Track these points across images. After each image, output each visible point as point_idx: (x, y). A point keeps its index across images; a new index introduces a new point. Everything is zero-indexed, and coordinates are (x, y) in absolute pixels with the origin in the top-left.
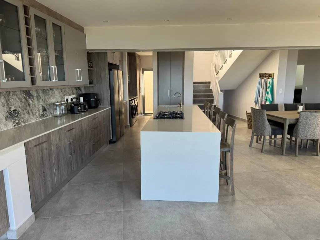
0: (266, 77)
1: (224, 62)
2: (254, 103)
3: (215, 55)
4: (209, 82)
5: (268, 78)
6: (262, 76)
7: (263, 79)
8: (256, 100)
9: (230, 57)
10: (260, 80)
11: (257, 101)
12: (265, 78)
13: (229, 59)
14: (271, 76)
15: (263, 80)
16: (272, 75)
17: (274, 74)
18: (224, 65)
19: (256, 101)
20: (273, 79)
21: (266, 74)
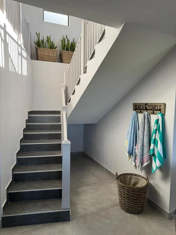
0: (146, 109)
1: (77, 84)
2: (127, 154)
3: (66, 72)
4: (59, 112)
5: (152, 111)
6: (138, 108)
7: (141, 112)
8: (131, 149)
9: (85, 72)
10: (136, 116)
11: (133, 151)
12: (146, 113)
13: (83, 77)
14: (160, 110)
15: (141, 116)
16: (162, 107)
17: (165, 105)
18: (77, 87)
19: (131, 152)
20: (163, 115)
21: (146, 104)
